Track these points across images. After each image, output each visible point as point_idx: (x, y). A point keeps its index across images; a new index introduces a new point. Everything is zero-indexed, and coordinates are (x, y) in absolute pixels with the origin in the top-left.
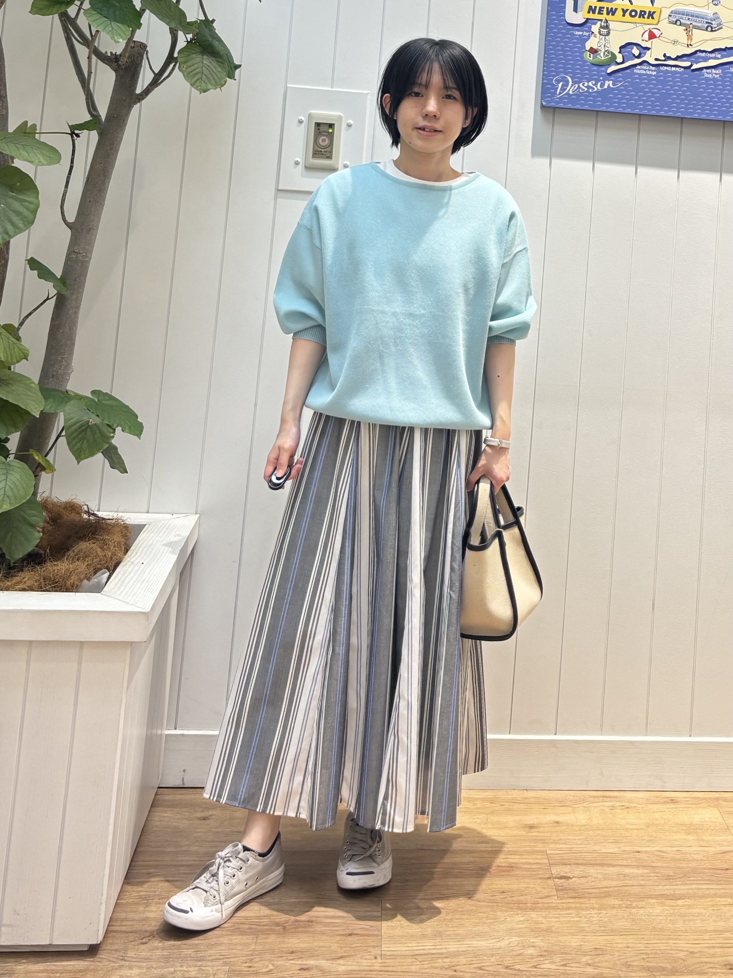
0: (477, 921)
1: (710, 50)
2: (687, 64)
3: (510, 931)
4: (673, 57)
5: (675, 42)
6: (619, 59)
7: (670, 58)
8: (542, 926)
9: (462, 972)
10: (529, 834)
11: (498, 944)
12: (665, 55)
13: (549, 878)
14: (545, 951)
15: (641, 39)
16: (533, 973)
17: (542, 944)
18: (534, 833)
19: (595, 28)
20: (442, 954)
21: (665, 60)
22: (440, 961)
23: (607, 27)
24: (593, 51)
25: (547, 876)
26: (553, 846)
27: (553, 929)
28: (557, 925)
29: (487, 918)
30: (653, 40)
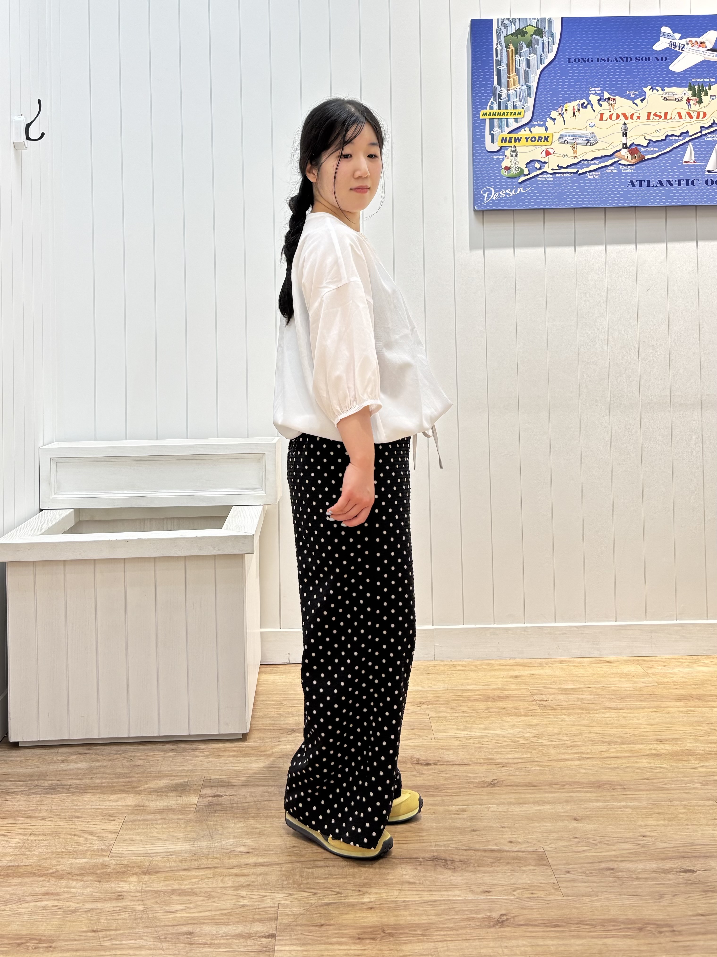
1: (590, 159)
2: (575, 170)
4: (565, 166)
5: (565, 156)
6: (526, 172)
7: (562, 168)
12: (558, 166)
15: (540, 156)
19: (507, 153)
21: (559, 169)
23: (515, 151)
24: (507, 168)
30: (549, 156)
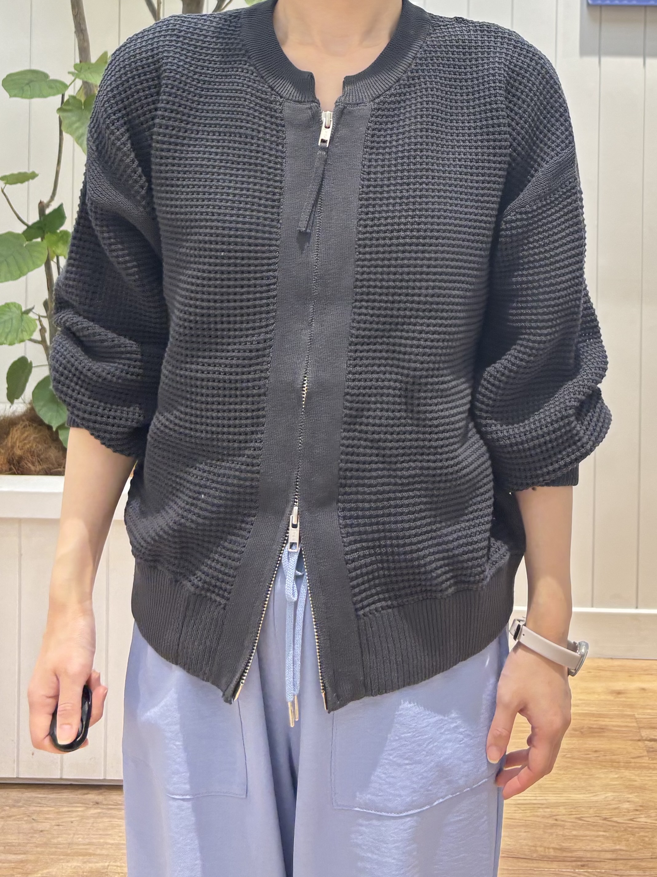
0: (573, 776)
3: (606, 787)
8: (635, 783)
9: (563, 821)
10: (618, 699)
11: (595, 798)
13: (639, 740)
14: (641, 806)
16: (630, 825)
17: (637, 800)
18: (622, 699)
20: (542, 804)
22: (541, 810)
25: (637, 738)
26: (641, 711)
27: (647, 786)
28: (651, 783)
29: (583, 774)
